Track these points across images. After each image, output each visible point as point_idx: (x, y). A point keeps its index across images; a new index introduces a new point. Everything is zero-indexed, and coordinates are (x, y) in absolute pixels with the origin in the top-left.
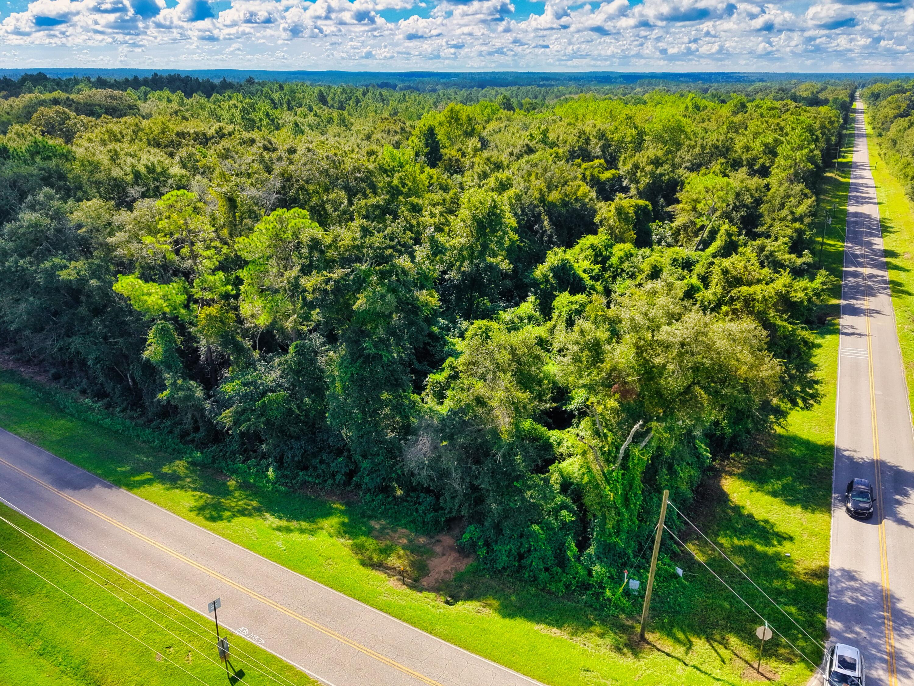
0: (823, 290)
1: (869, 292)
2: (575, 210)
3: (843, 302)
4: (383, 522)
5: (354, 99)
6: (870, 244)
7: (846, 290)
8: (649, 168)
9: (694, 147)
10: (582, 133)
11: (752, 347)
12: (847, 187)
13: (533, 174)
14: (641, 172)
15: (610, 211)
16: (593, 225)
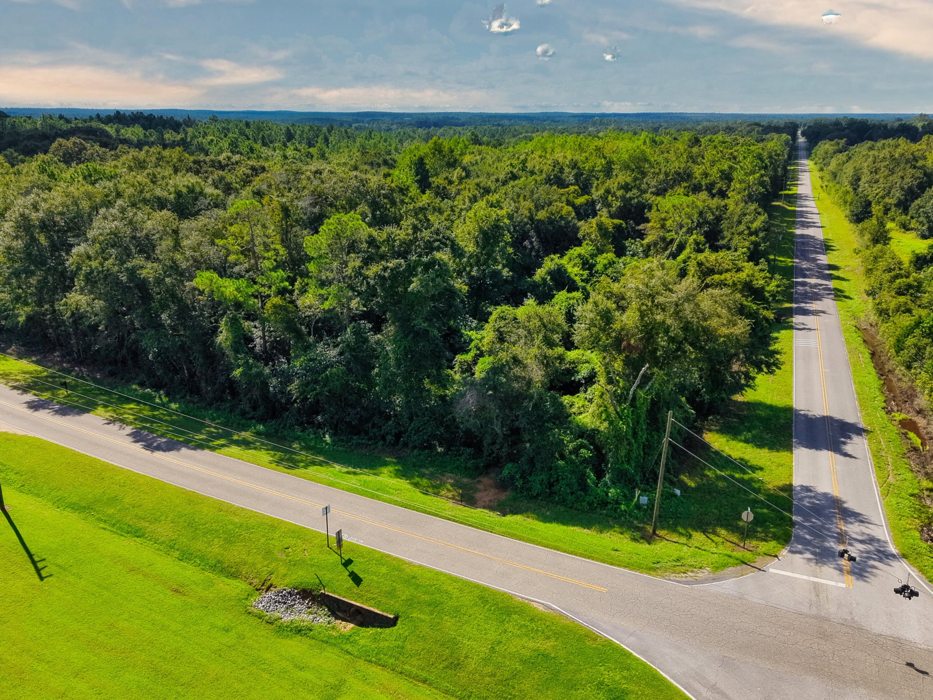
0: (777, 292)
1: (816, 297)
2: (560, 227)
3: (794, 305)
4: (431, 469)
5: (321, 136)
6: (815, 260)
7: (797, 296)
8: (619, 193)
9: (658, 174)
10: (556, 163)
11: (729, 307)
12: (794, 214)
13: (522, 197)
14: (612, 197)
15: (592, 227)
16: (578, 239)
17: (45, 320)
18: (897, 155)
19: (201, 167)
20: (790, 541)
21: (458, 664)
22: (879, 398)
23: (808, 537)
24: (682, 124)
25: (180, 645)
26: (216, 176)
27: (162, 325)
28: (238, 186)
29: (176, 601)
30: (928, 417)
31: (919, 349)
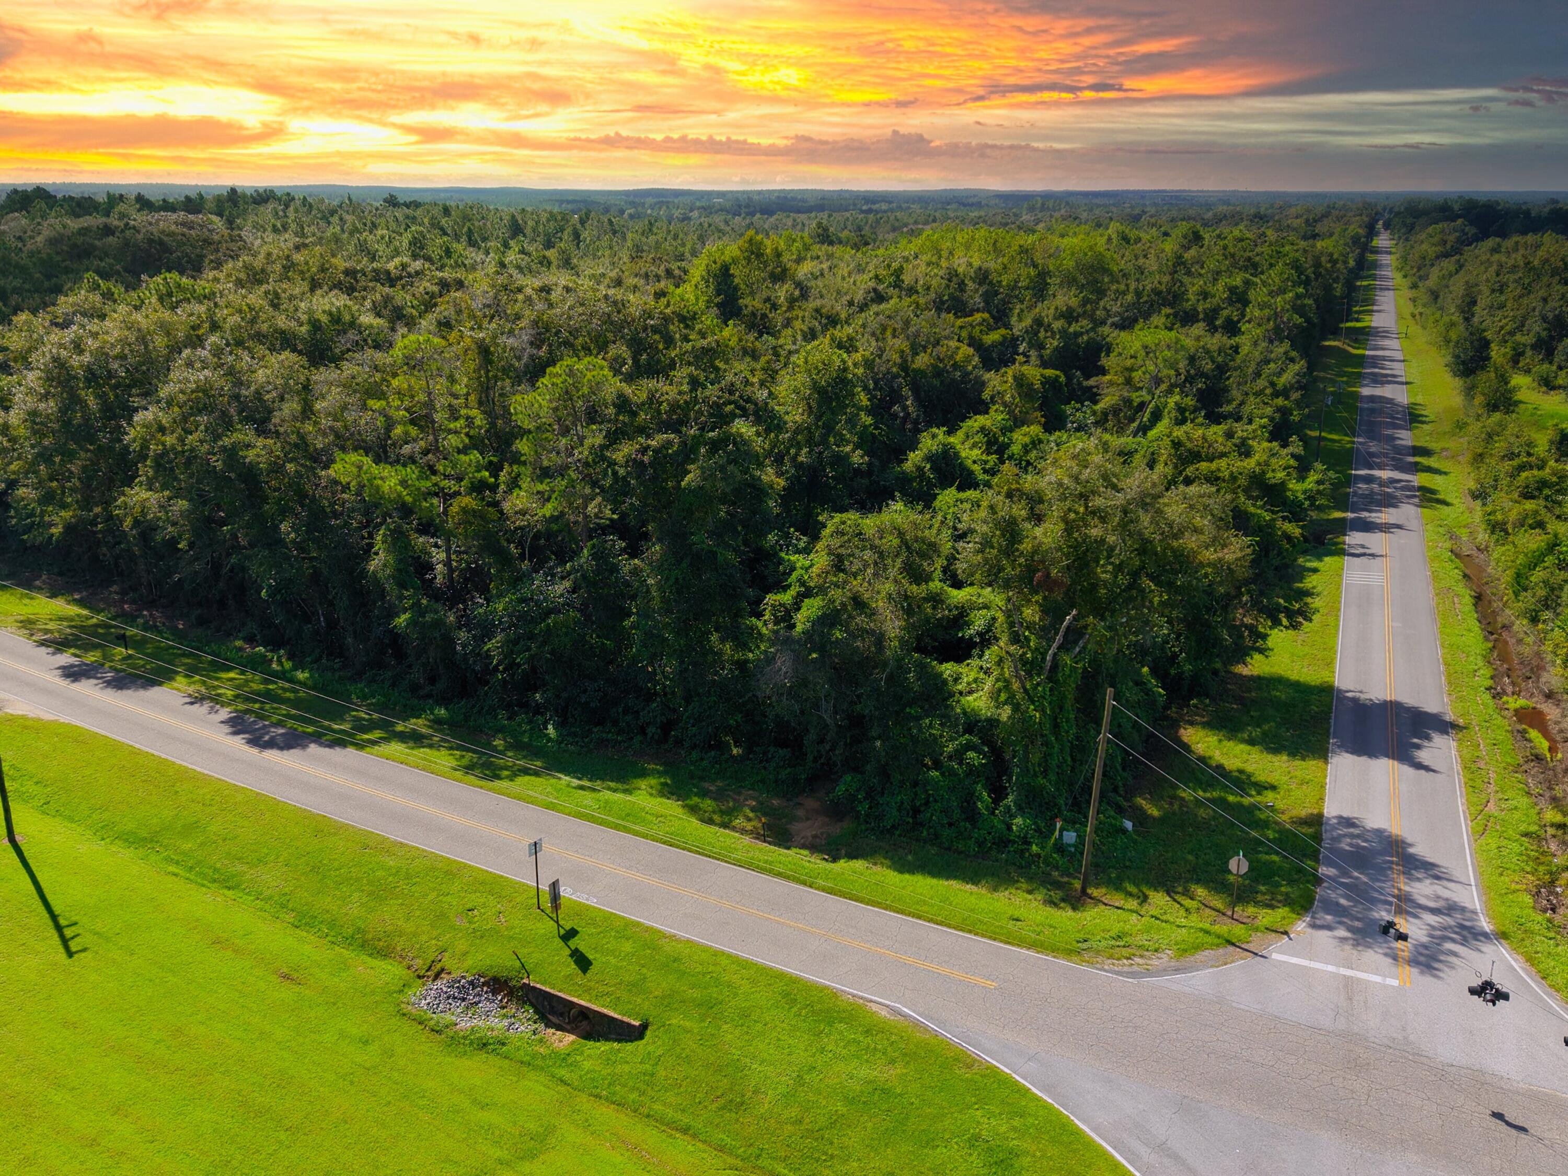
0: (1319, 492)
1: (1389, 502)
2: (953, 381)
3: (1350, 515)
4: (719, 783)
5: (569, 230)
6: (1391, 439)
7: (1355, 499)
8: (1057, 325)
9: (1124, 293)
10: (952, 274)
11: (1212, 516)
12: (1361, 361)
13: (889, 331)
14: (1046, 331)
15: (1006, 382)
16: (983, 402)
17: (95, 533)
18: (1536, 263)
19: (357, 281)
20: (1311, 907)
21: (742, 1104)
22: (1482, 672)
23: (1343, 901)
24: (1180, 210)
25: (287, 1064)
26: (378, 296)
27: (281, 542)
28: (415, 312)
29: (286, 993)
30: (1563, 705)
31: (1553, 590)
